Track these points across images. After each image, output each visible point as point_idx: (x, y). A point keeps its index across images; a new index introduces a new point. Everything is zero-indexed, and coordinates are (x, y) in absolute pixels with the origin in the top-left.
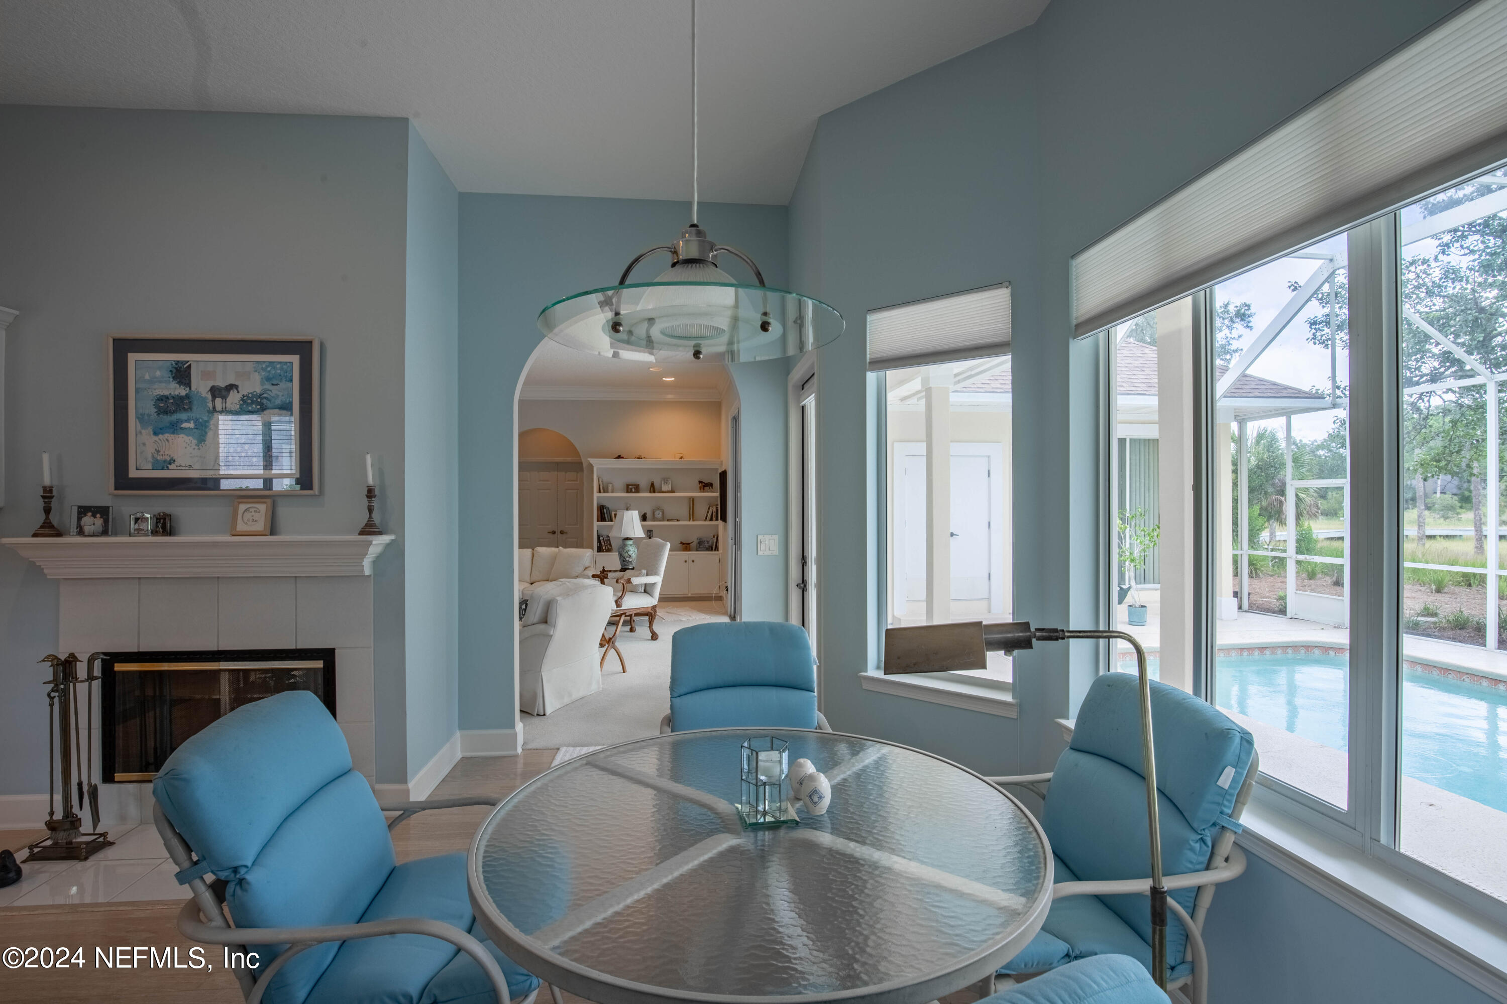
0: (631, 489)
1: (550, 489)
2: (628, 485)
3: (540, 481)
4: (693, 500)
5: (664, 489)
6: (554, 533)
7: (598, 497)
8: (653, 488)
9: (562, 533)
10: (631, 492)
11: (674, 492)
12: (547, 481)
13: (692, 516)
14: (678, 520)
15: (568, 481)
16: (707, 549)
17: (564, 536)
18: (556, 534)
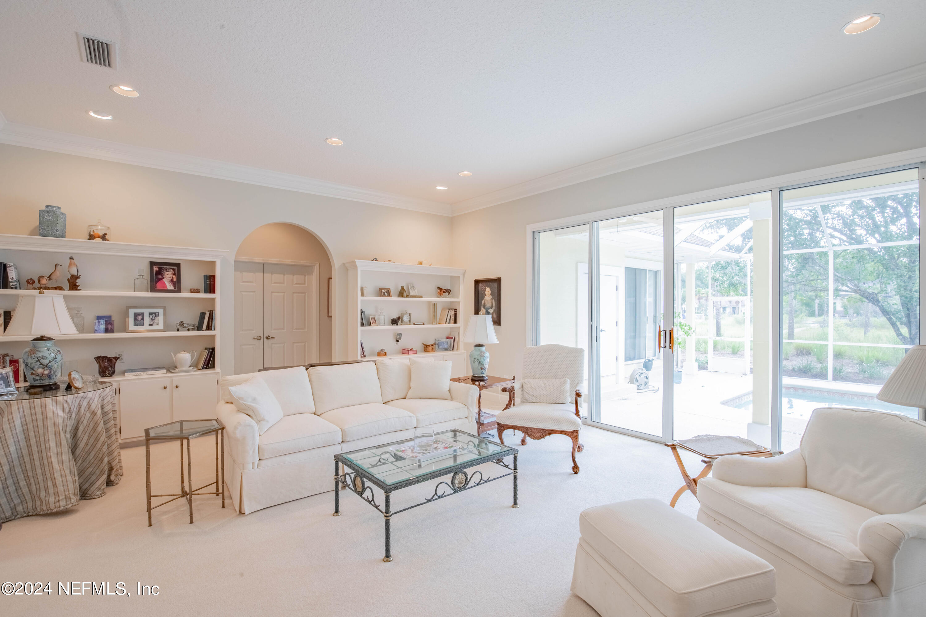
0: (384, 293)
1: (254, 292)
2: (381, 289)
3: (243, 282)
4: (435, 305)
5: (412, 294)
6: (259, 339)
7: (362, 301)
8: (402, 293)
9: (267, 338)
10: (384, 295)
11: (421, 297)
12: (252, 282)
13: (433, 320)
14: (423, 324)
15: (275, 283)
16: (446, 350)
17: (271, 341)
18: (262, 338)
